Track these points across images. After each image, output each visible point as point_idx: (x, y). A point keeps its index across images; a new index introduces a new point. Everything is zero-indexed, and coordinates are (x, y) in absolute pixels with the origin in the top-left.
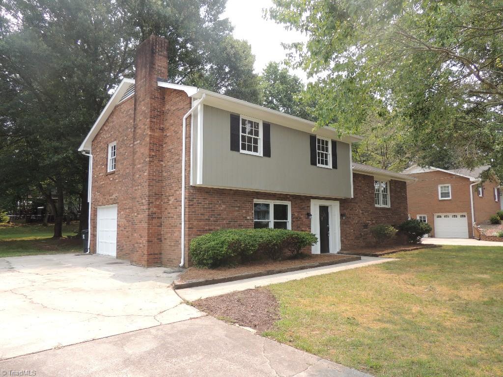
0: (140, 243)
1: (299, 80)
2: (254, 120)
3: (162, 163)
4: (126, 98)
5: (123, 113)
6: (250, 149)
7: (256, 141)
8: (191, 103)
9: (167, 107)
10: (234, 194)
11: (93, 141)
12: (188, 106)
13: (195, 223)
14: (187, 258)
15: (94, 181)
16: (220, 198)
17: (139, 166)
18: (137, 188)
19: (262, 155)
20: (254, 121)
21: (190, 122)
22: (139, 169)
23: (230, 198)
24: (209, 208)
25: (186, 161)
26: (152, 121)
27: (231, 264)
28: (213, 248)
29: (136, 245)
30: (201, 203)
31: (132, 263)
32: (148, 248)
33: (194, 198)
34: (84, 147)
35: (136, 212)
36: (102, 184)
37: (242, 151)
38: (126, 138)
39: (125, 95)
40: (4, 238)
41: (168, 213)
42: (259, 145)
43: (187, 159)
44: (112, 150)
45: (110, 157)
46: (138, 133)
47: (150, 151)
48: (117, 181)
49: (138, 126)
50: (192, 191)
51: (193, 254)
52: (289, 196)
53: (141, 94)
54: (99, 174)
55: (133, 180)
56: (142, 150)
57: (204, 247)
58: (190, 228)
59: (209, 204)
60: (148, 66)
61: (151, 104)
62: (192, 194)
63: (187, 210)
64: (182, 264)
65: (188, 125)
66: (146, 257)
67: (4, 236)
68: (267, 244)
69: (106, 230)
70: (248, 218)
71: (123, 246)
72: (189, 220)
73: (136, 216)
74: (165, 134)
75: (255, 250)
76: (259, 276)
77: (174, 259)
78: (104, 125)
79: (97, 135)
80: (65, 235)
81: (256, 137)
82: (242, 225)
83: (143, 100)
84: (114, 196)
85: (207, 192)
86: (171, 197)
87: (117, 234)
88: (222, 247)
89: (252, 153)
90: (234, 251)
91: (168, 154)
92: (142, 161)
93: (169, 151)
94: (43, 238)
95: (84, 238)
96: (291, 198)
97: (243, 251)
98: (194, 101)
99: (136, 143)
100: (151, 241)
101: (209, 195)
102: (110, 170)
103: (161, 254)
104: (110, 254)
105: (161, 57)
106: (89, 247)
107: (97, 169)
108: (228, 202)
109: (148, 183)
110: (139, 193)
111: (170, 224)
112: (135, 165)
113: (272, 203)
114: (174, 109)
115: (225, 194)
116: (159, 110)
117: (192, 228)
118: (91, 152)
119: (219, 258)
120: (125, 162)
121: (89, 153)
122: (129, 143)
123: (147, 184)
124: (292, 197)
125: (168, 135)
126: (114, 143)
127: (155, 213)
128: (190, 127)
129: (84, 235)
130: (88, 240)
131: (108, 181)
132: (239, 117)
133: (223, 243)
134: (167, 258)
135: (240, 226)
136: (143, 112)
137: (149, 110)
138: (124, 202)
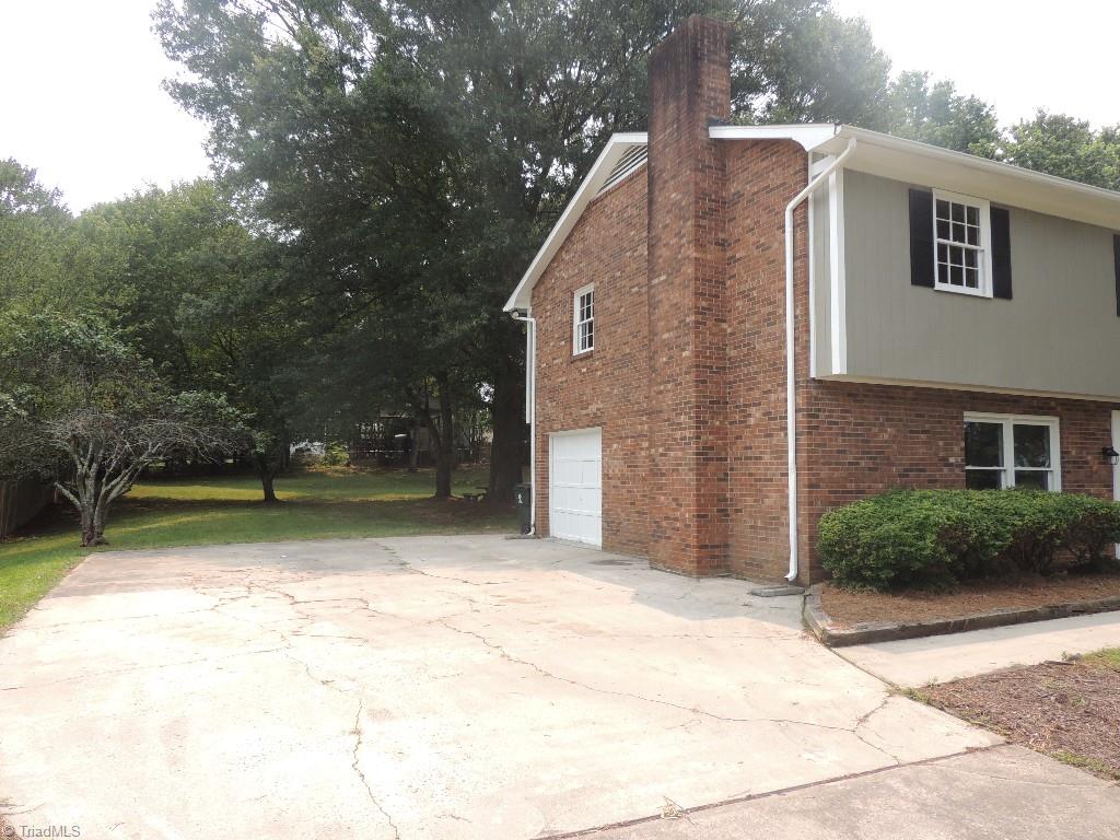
0: (676, 519)
1: (986, 110)
2: (966, 202)
3: (724, 326)
4: (615, 183)
5: (609, 217)
6: (957, 280)
7: (972, 257)
8: (806, 170)
9: (733, 188)
10: (915, 399)
11: (534, 289)
12: (799, 177)
13: (824, 473)
14: (806, 561)
15: (541, 375)
16: (882, 408)
17: (666, 336)
18: (662, 388)
19: (989, 293)
20: (966, 205)
21: (806, 218)
22: (668, 345)
23: (906, 410)
24: (857, 435)
25: (796, 317)
26: (699, 226)
27: (939, 583)
28: (898, 541)
29: (664, 524)
30: (836, 423)
31: (654, 565)
32: (699, 532)
33: (819, 410)
34: (517, 301)
35: (661, 446)
36: (562, 382)
37: (939, 286)
38: (619, 274)
39: (614, 175)
40: (346, 496)
41: (746, 448)
42: (979, 268)
43: (798, 312)
44: (582, 305)
45: (577, 321)
46: (660, 257)
47: (697, 299)
48: (599, 373)
49: (660, 240)
50: (814, 392)
51: (829, 554)
52: (1053, 404)
53: (667, 163)
54: (554, 359)
55: (653, 369)
56: (675, 297)
57: (865, 536)
58: (810, 486)
59: (856, 424)
60: (684, 92)
61: (696, 184)
62: (816, 399)
63: (804, 440)
64: (791, 575)
65: (801, 225)
66: (693, 553)
67: (345, 492)
68: (1034, 534)
69: (570, 484)
70: (952, 460)
71: (620, 523)
72: (808, 464)
73: (662, 455)
74: (729, 254)
75: (1001, 547)
76: (1030, 621)
77: (767, 562)
78: (562, 248)
79: (545, 272)
80: (457, 493)
81: (973, 247)
82: (936, 481)
83: (673, 177)
84: (593, 408)
85: (849, 395)
86: (753, 409)
87: (603, 494)
88: (921, 538)
89: (964, 289)
90: (950, 550)
91: (739, 303)
92: (676, 323)
93: (745, 295)
94: (415, 496)
95: (521, 502)
96: (1059, 409)
97: (972, 548)
98: (814, 162)
99: (655, 281)
100: (705, 516)
101: (855, 401)
102: (578, 350)
103: (726, 546)
104: (583, 539)
105: (716, 67)
106: (532, 523)
107: (547, 350)
108: (901, 420)
109: (693, 375)
110: (668, 401)
111: (750, 475)
112: (656, 335)
113: (1008, 422)
114: (756, 189)
115: (892, 398)
116: (713, 197)
117: (818, 486)
118: (529, 312)
119: (917, 566)
120: (620, 330)
121: (525, 315)
122: (629, 284)
123: (690, 377)
124: (1063, 404)
125: (738, 256)
126: (590, 288)
127: (712, 448)
128: (807, 228)
129: (520, 496)
130: (530, 506)
131: (577, 375)
132: (931, 195)
133: (922, 526)
134: (742, 558)
135: (932, 482)
136: (673, 205)
137: (692, 199)
138: (620, 422)
